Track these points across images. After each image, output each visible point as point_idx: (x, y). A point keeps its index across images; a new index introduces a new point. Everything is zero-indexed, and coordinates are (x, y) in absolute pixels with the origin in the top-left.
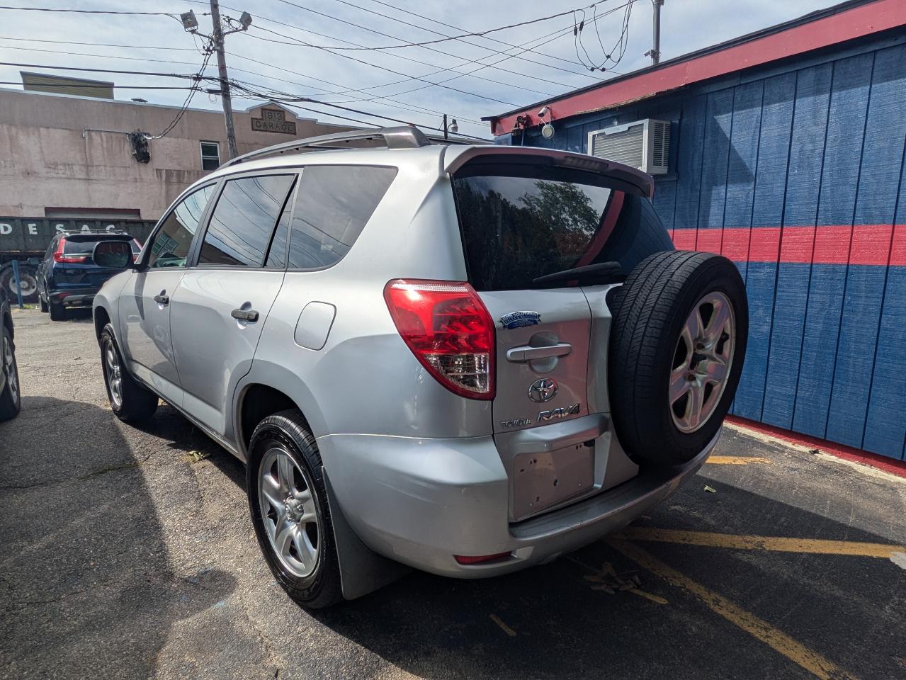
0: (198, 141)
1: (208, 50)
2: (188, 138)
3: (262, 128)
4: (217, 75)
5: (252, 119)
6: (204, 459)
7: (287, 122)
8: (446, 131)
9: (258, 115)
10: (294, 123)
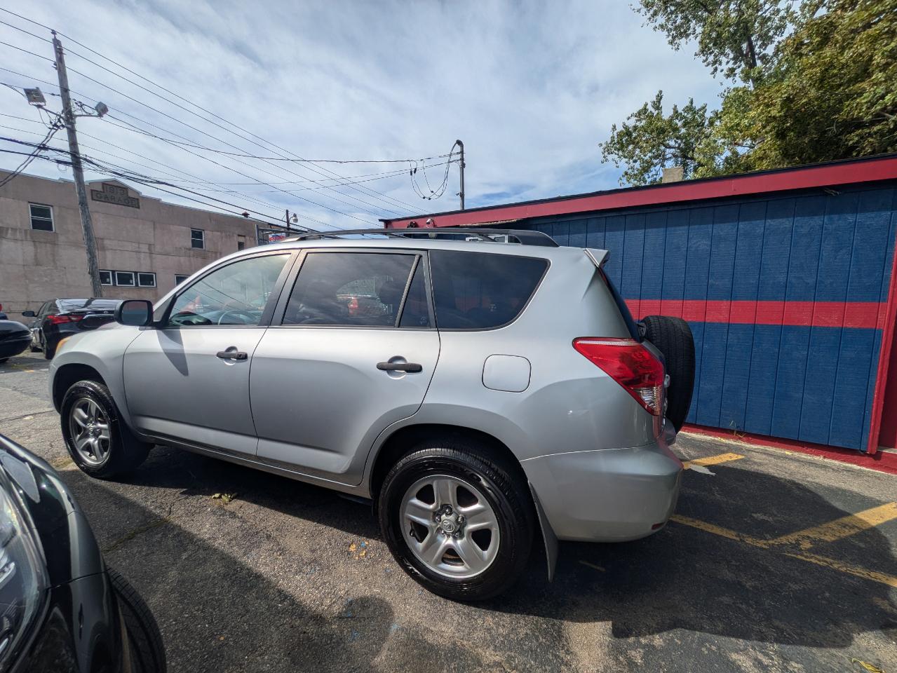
0: (26, 203)
1: (55, 125)
2: (13, 199)
3: (103, 200)
4: (67, 149)
5: (92, 190)
6: (233, 499)
7: (130, 198)
8: (288, 222)
9: (99, 188)
10: (138, 199)
